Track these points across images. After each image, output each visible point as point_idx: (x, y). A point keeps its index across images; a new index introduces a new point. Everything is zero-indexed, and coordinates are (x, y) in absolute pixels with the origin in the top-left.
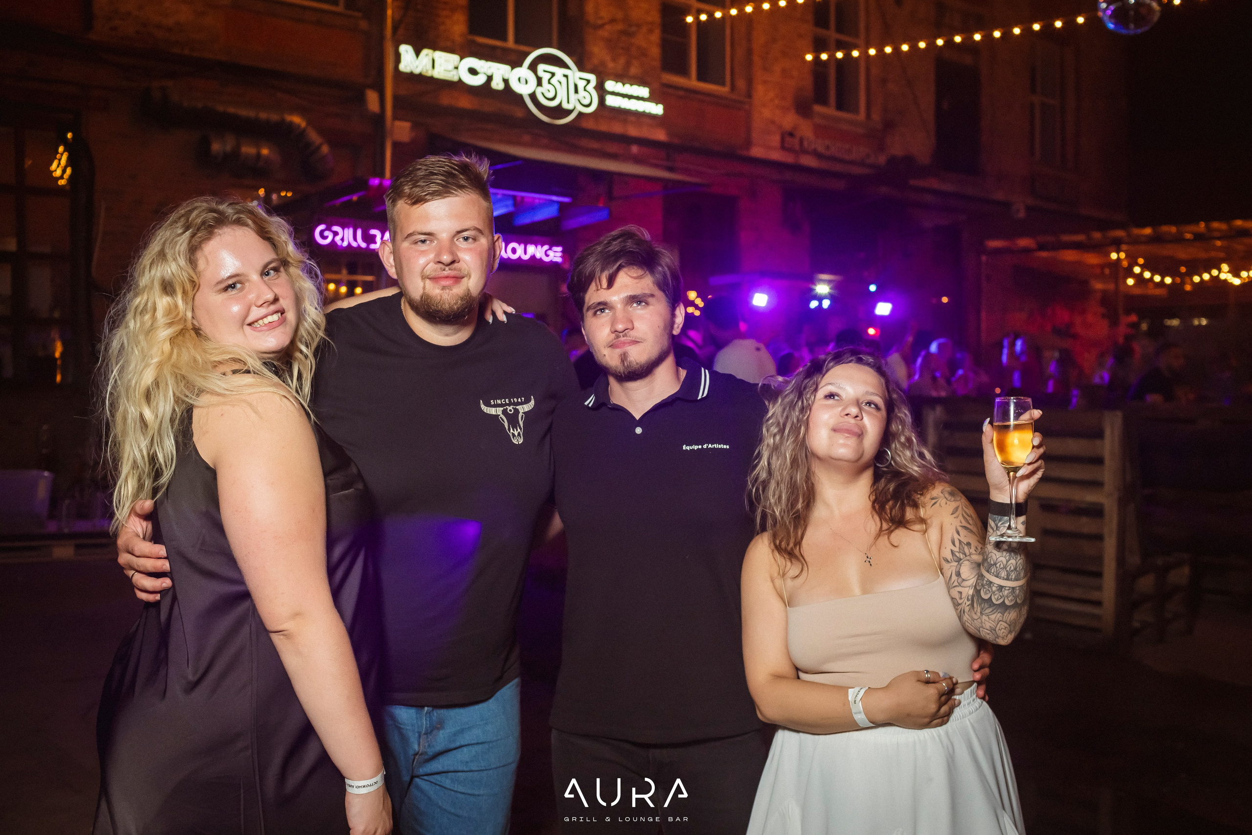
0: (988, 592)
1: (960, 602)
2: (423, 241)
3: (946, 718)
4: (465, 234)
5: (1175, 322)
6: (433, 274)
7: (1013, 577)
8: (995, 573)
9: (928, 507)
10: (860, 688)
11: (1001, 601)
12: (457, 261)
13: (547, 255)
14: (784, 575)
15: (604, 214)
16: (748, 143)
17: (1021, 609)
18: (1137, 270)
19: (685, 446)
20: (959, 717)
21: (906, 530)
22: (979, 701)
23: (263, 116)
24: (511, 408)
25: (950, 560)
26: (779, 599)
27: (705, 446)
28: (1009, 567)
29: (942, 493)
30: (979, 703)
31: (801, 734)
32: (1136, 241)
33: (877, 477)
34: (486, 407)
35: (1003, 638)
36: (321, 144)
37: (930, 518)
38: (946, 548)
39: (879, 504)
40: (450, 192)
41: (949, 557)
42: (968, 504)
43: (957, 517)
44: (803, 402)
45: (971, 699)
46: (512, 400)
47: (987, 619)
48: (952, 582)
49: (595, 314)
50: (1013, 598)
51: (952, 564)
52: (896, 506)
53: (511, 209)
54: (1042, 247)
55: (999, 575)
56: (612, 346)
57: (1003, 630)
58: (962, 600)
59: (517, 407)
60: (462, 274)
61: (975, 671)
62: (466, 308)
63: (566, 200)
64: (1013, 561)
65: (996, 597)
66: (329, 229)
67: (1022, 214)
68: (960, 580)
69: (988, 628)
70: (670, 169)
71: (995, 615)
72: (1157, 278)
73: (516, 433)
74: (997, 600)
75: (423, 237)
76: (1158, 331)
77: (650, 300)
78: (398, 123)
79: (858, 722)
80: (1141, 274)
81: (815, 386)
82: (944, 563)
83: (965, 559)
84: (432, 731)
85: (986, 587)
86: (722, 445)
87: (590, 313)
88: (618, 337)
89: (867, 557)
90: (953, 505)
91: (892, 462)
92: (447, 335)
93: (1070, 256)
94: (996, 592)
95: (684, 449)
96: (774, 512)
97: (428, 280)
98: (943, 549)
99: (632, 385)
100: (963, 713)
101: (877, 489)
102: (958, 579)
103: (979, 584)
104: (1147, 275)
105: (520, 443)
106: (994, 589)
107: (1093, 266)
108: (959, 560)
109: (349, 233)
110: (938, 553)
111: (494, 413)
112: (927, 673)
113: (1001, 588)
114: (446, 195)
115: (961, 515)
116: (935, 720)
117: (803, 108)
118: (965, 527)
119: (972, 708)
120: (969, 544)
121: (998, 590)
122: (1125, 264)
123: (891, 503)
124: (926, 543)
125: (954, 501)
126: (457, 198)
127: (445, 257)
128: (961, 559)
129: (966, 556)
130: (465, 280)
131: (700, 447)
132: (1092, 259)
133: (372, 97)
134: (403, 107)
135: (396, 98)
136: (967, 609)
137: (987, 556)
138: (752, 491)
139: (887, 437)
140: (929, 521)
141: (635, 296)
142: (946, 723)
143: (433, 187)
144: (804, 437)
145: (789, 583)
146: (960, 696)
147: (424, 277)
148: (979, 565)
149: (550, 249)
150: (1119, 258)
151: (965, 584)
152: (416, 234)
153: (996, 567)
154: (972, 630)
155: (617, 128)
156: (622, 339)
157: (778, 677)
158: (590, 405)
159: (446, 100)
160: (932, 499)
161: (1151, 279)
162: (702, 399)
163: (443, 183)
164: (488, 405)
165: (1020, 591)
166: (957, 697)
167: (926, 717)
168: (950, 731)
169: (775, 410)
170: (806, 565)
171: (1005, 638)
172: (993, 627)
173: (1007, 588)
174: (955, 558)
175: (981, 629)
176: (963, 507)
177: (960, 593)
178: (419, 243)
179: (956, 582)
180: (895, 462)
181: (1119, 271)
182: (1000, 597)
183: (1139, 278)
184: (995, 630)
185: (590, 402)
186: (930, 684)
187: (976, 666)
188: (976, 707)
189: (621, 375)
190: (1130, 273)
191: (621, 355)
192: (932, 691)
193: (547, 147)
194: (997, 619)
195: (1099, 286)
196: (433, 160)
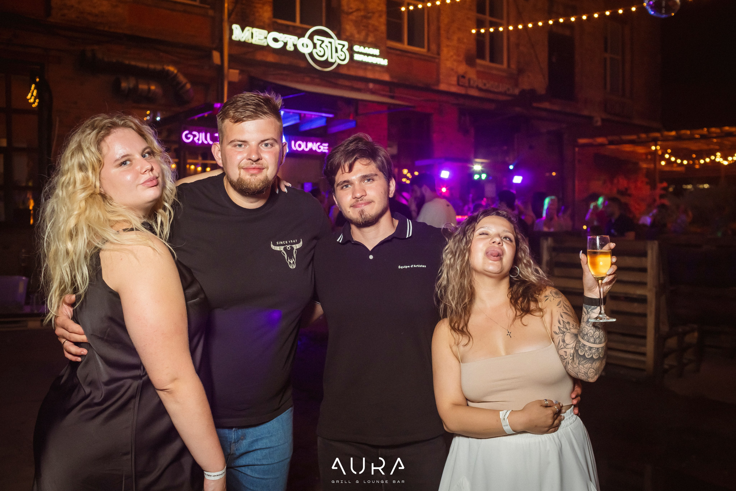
0: (583, 351)
1: (565, 357)
2: (240, 146)
3: (557, 427)
4: (266, 142)
5: (689, 187)
6: (246, 167)
7: (598, 342)
8: (587, 340)
9: (543, 302)
10: (507, 411)
11: (591, 356)
12: (260, 159)
13: (319, 149)
14: (458, 344)
15: (353, 124)
16: (438, 82)
17: (602, 361)
18: (667, 156)
19: (399, 266)
20: (564, 426)
21: (531, 315)
22: (575, 416)
23: (152, 66)
24: (289, 246)
25: (558, 333)
26: (456, 358)
27: (412, 266)
28: (595, 336)
29: (551, 293)
30: (575, 418)
31: (470, 439)
32: (666, 139)
33: (512, 284)
34: (274, 246)
35: (592, 378)
36: (186, 84)
37: (545, 308)
38: (555, 326)
39: (514, 300)
40: (258, 116)
41: (557, 331)
42: (566, 299)
43: (560, 307)
44: (466, 238)
45: (571, 415)
46: (289, 241)
47: (583, 367)
48: (560, 346)
49: (342, 188)
50: (598, 354)
51: (559, 335)
52: (524, 301)
53: (298, 121)
54: (611, 143)
55: (589, 341)
56: (353, 206)
57: (592, 374)
58: (567, 356)
59: (293, 246)
60: (263, 167)
61: (573, 399)
62: (265, 187)
63: (331, 116)
64: (597, 333)
65: (588, 354)
66: (190, 133)
67: (599, 123)
68: (565, 345)
69: (583, 373)
70: (392, 97)
71: (587, 364)
72: (679, 161)
73: (292, 262)
74: (588, 355)
75: (240, 143)
76: (679, 192)
77: (375, 178)
78: (232, 71)
79: (506, 431)
80: (669, 158)
81: (473, 229)
82: (554, 334)
83: (567, 332)
84: (238, 441)
85: (582, 348)
86: (422, 265)
87: (339, 188)
88: (357, 201)
89: (508, 332)
90: (558, 300)
91: (520, 275)
92: (252, 202)
93: (628, 148)
94: (588, 351)
95: (399, 268)
96: (451, 305)
97: (242, 169)
98: (553, 327)
99: (366, 230)
100: (567, 424)
101: (512, 290)
102: (563, 344)
103: (577, 346)
104: (673, 159)
105: (294, 268)
106: (586, 349)
107: (642, 154)
108: (563, 333)
109: (202, 136)
110: (550, 329)
111: (279, 250)
112: (546, 401)
113: (590, 348)
114: (255, 118)
115: (562, 306)
116: (551, 429)
117: (470, 61)
118: (565, 312)
119: (571, 421)
120: (568, 323)
121: (589, 350)
122: (660, 153)
123: (521, 299)
124: (543, 323)
125: (558, 298)
126: (262, 120)
127: (254, 156)
128: (565, 332)
129: (567, 329)
130: (265, 170)
131: (409, 267)
132: (641, 150)
133: (216, 55)
134: (234, 61)
135: (230, 56)
136: (570, 362)
137: (582, 330)
138: (438, 292)
139: (516, 260)
140: (545, 310)
141: (366, 175)
142: (557, 430)
143: (248, 113)
144: (468, 260)
145: (462, 348)
146: (564, 414)
147: (240, 168)
148: (576, 336)
149: (321, 145)
150: (656, 149)
151: (568, 346)
152: (236, 141)
153: (588, 336)
154: (573, 374)
155: (361, 73)
156: (360, 202)
157: (456, 405)
158: (340, 242)
159: (259, 57)
160: (546, 297)
161: (675, 161)
162: (409, 238)
163: (254, 111)
164: (275, 244)
165: (602, 350)
166: (562, 415)
167: (546, 427)
168: (559, 434)
169: (451, 244)
170: (471, 337)
171: (593, 378)
172: (586, 372)
173: (594, 349)
174: (561, 331)
175: (579, 373)
176: (564, 301)
177: (566, 352)
178: (237, 146)
179: (562, 346)
180: (522, 274)
181: (656, 157)
182: (590, 354)
183: (668, 161)
184: (587, 374)
185: (340, 239)
186: (548, 408)
187: (574, 396)
188: (574, 420)
189: (360, 223)
190: (662, 158)
191: (360, 211)
192: (549, 412)
193: (318, 85)
194: (588, 367)
195: (645, 166)
196: (248, 95)
